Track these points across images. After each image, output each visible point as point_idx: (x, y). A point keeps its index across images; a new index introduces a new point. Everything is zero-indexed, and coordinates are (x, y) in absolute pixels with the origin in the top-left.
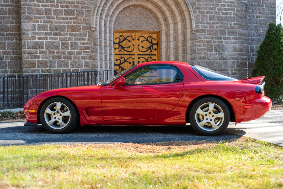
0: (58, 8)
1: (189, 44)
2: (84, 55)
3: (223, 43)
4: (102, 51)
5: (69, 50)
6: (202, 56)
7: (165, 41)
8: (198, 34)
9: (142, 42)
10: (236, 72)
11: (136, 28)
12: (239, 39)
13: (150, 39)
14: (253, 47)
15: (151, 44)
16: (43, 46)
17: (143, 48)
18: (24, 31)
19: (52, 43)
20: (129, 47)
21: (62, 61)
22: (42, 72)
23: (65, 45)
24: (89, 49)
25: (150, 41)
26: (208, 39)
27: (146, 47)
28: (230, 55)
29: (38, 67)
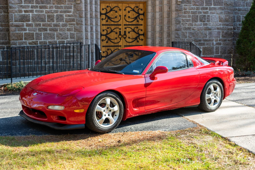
1: (174, 15)
2: (70, 27)
3: (208, 13)
4: (87, 23)
5: (55, 22)
6: (187, 26)
7: (151, 12)
8: (183, 5)
9: (129, 12)
10: (221, 42)
12: (225, 9)
13: (136, 9)
14: (240, 16)
15: (138, 15)
16: (30, 19)
17: (130, 19)
18: (10, 5)
19: (39, 16)
20: (116, 17)
21: (48, 34)
22: (29, 44)
23: (51, 18)
24: (75, 22)
25: (137, 11)
26: (193, 10)
27: (132, 18)
28: (215, 25)
29: (25, 39)
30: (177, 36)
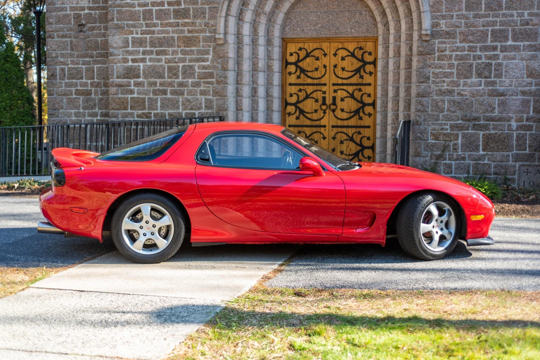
0: (163, 8)
1: (415, 63)
2: (205, 89)
3: (498, 59)
4: (242, 80)
5: (180, 79)
6: (445, 87)
8: (437, 41)
9: (343, 59)
10: (531, 123)
11: (328, 33)
13: (358, 54)
15: (362, 64)
16: (140, 73)
17: (344, 72)
18: (111, 50)
19: (153, 69)
20: (317, 69)
21: (169, 99)
22: (137, 117)
23: (173, 71)
24: (213, 78)
25: (360, 57)
26: (461, 51)
27: (350, 70)
28: (517, 85)
29: (131, 109)
30: (419, 107)
